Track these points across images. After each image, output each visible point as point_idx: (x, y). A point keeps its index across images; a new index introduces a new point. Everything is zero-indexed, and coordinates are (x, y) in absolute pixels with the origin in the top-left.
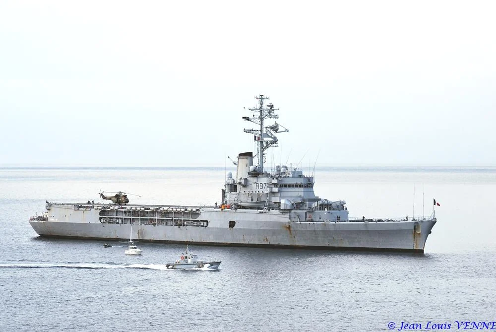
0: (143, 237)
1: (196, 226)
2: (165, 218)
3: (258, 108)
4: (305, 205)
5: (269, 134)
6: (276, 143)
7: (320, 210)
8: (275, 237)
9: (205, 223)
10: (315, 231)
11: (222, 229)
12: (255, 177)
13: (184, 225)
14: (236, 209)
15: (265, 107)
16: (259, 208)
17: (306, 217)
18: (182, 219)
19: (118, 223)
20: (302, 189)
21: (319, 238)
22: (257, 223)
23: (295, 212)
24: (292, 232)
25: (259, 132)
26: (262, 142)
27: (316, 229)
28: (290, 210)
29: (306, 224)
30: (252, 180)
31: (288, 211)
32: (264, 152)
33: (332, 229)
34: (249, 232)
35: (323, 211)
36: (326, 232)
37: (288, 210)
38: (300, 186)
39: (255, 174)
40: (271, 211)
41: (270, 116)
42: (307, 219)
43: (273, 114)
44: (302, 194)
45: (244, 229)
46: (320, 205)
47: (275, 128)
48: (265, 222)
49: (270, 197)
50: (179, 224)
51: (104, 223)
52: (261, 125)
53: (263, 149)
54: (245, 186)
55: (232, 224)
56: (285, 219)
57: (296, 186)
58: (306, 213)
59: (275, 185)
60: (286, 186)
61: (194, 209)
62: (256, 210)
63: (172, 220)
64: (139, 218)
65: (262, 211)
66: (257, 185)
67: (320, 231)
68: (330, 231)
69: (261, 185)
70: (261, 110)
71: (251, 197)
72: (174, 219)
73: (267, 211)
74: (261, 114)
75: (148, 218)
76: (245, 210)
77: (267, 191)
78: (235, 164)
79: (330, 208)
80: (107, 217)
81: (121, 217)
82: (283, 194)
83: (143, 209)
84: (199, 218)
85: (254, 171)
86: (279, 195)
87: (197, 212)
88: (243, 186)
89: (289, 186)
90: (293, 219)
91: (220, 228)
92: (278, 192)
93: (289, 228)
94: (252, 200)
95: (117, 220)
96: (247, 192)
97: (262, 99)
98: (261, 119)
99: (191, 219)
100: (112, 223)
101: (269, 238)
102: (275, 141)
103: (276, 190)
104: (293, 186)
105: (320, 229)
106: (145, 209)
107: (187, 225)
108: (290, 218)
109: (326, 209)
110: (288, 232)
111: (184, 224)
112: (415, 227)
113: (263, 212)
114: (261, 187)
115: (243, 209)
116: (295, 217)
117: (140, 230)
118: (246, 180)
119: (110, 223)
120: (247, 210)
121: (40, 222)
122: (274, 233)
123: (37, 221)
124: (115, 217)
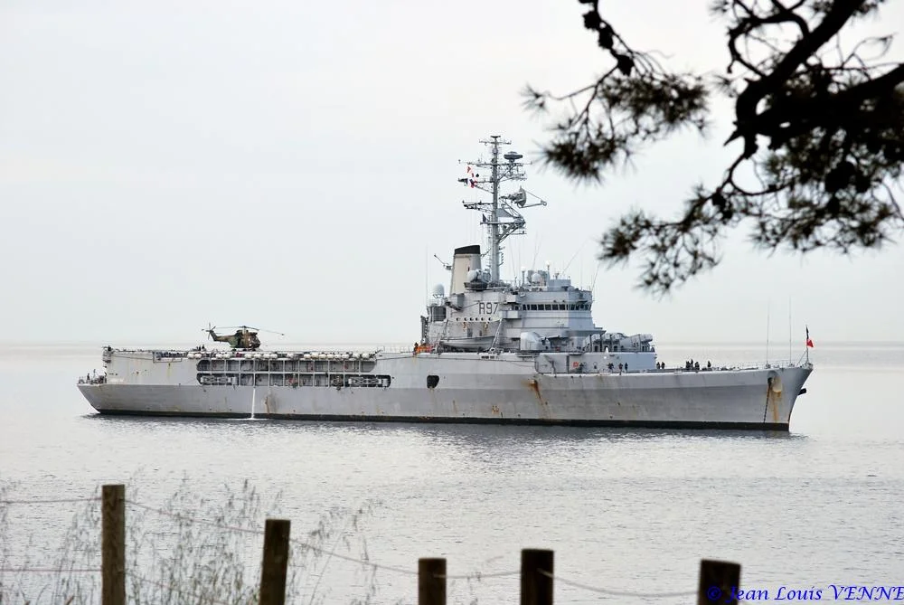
0: (275, 410)
1: (370, 386)
2: (314, 373)
3: (489, 161)
4: (571, 343)
5: (508, 210)
6: (521, 227)
7: (596, 350)
8: (510, 404)
9: (385, 380)
10: (583, 391)
11: (415, 391)
12: (477, 291)
13: (347, 385)
14: (439, 352)
15: (501, 160)
16: (481, 350)
17: (568, 365)
18: (344, 373)
19: (230, 384)
20: (565, 313)
21: (592, 405)
22: (478, 378)
23: (546, 356)
24: (541, 394)
25: (491, 207)
26: (496, 226)
27: (585, 388)
28: (537, 352)
29: (567, 378)
30: (472, 298)
31: (533, 355)
32: (501, 245)
33: (615, 386)
34: (465, 395)
35: (599, 353)
36: (605, 393)
37: (533, 352)
38: (562, 307)
39: (477, 286)
40: (504, 355)
41: (512, 177)
42: (571, 368)
43: (515, 172)
44: (566, 323)
45: (455, 390)
46: (596, 342)
47: (520, 199)
48: (493, 376)
49: (502, 329)
50: (339, 383)
51: (205, 384)
52: (495, 193)
53: (498, 238)
54: (459, 309)
55: (433, 381)
56: (528, 369)
57: (555, 308)
58: (568, 357)
59: (514, 306)
60: (534, 307)
61: (365, 355)
62: (476, 354)
63: (327, 375)
64: (269, 372)
65: (486, 354)
66: (482, 306)
67: (591, 391)
68: (611, 391)
69: (489, 306)
70: (495, 165)
71: (469, 329)
72: (329, 373)
73: (496, 355)
74: (495, 172)
75: (284, 373)
76: (456, 354)
77: (498, 316)
78: (448, 268)
79: (615, 347)
80: (210, 372)
81: (236, 372)
82: (528, 323)
83: (275, 356)
84: (374, 372)
85: (476, 280)
86: (520, 324)
87: (371, 360)
88: (457, 309)
89: (541, 307)
90: (542, 370)
91: (412, 389)
92: (519, 319)
93: (536, 385)
94: (470, 334)
95: (229, 379)
96: (462, 320)
97: (496, 143)
98: (495, 181)
99: (360, 373)
100: (220, 384)
101: (500, 406)
102: (519, 224)
103: (513, 314)
104: (548, 307)
105: (593, 386)
106: (279, 356)
107: (353, 385)
108: (537, 368)
109: (607, 349)
110: (535, 393)
111: (347, 383)
112: (769, 380)
113: (487, 357)
114: (489, 311)
115: (453, 352)
116: (546, 366)
117: (271, 396)
118: (461, 296)
119: (216, 384)
120: (459, 354)
121: (95, 385)
122: (509, 395)
123: (88, 385)
124: (225, 372)
